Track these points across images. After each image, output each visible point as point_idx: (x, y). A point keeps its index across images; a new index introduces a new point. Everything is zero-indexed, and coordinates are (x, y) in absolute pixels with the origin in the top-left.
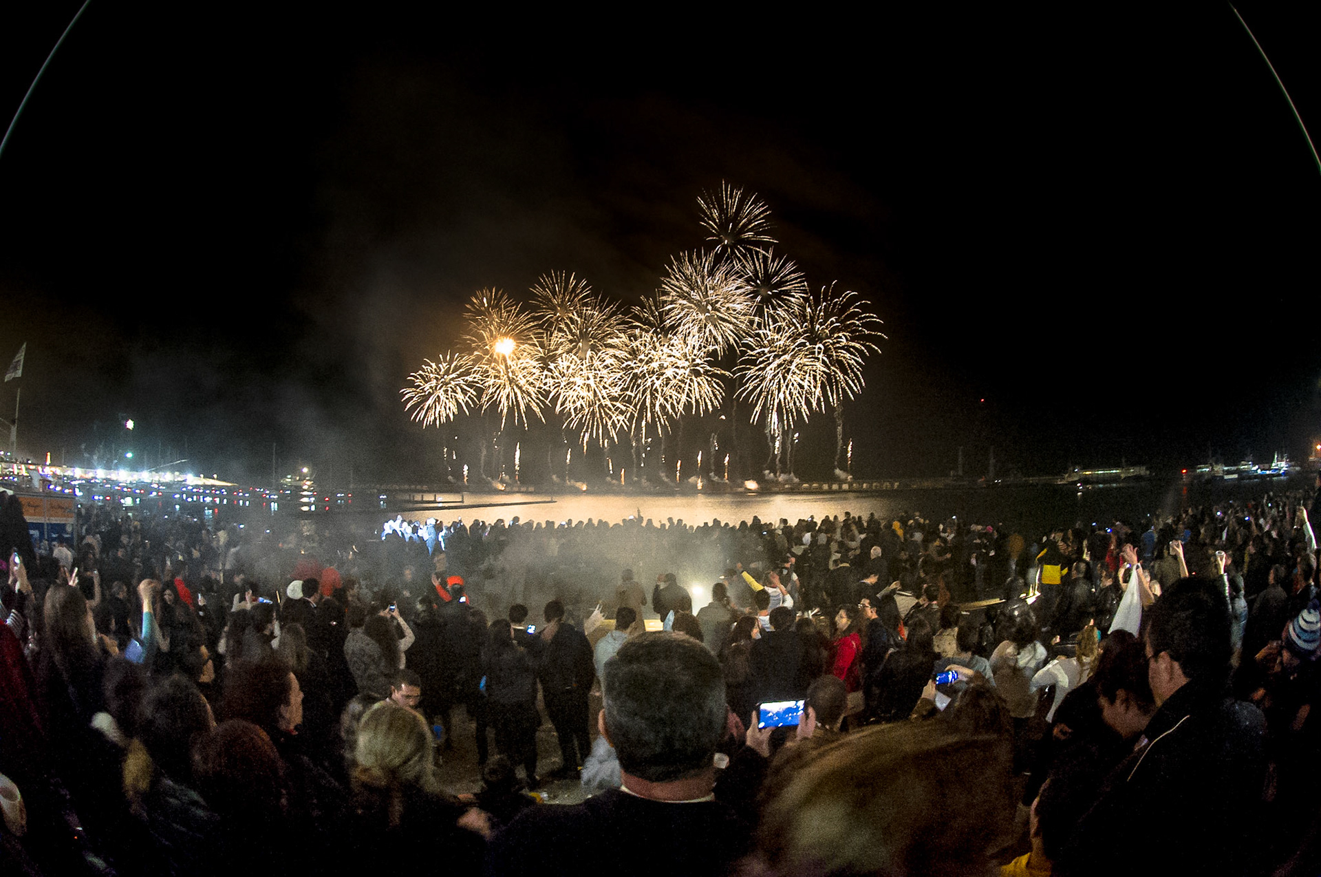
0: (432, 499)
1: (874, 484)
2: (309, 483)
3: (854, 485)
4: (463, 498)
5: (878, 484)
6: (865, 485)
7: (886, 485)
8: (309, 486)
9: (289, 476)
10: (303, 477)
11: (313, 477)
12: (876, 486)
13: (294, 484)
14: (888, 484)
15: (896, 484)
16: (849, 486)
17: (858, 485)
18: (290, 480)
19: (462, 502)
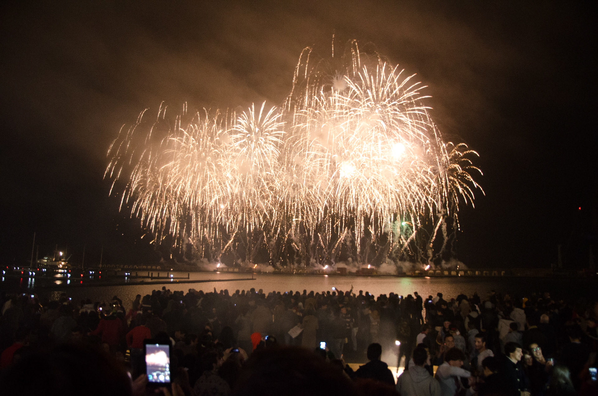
0: (166, 276)
1: (484, 272)
2: (63, 263)
3: (469, 272)
4: (189, 276)
5: (488, 272)
6: (477, 273)
7: (495, 273)
8: (63, 266)
9: (46, 258)
10: (59, 259)
11: (68, 259)
12: (486, 274)
13: (50, 263)
14: (496, 272)
15: (503, 272)
16: (465, 273)
17: (471, 273)
18: (46, 261)
19: (189, 278)
